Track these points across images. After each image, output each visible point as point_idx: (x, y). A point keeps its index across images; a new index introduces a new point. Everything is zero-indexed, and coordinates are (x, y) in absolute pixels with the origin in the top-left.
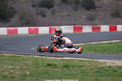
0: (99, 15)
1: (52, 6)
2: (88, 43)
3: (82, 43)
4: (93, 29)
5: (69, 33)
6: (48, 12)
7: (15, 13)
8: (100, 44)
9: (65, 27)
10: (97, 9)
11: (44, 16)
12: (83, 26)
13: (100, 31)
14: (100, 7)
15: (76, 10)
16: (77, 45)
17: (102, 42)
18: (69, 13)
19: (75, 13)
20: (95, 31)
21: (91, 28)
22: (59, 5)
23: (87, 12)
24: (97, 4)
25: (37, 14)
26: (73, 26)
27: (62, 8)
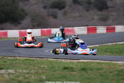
0: (112, 15)
1: (63, 7)
2: (103, 44)
3: (97, 44)
4: (107, 29)
5: (83, 34)
6: (60, 13)
7: (26, 15)
8: (116, 45)
9: (78, 28)
10: (109, 9)
11: (55, 17)
12: (97, 27)
13: (115, 31)
14: (112, 7)
15: (87, 11)
16: (92, 46)
17: (118, 43)
18: (81, 14)
19: (87, 14)
20: (109, 32)
21: (106, 28)
22: (70, 6)
23: (100, 13)
24: (109, 4)
25: (49, 15)
26: (87, 27)
27: (74, 9)
